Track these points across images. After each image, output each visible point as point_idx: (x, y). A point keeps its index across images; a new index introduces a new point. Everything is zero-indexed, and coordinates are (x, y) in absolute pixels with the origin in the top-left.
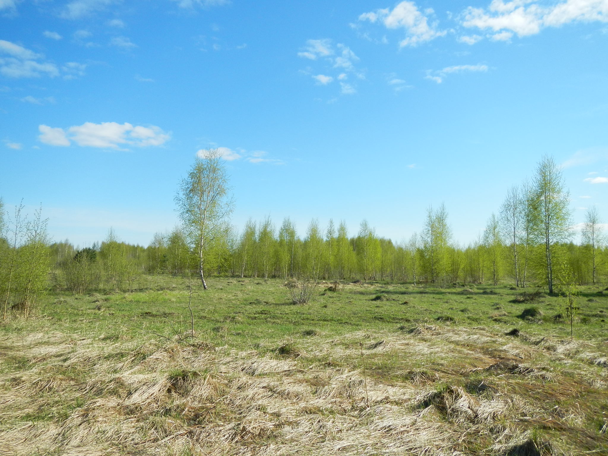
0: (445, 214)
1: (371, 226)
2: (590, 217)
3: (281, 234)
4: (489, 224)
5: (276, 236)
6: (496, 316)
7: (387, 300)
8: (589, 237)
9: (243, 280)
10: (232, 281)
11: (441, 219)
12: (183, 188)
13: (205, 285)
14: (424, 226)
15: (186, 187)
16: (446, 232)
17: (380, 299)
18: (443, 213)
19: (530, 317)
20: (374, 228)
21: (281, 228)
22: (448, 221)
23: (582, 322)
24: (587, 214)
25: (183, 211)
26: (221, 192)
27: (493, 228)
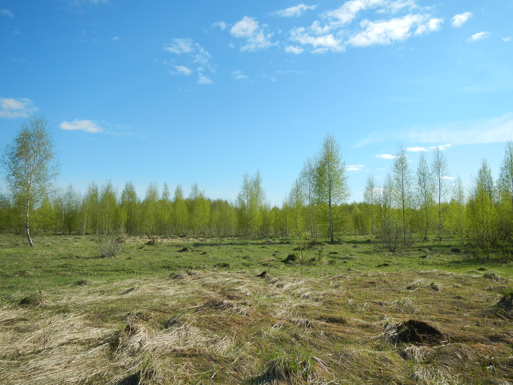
0: (260, 179)
1: (201, 189)
2: (369, 183)
3: (123, 195)
4: (293, 187)
5: (118, 197)
6: (266, 262)
7: (192, 251)
8: (369, 198)
9: (80, 237)
10: (68, 238)
11: (257, 184)
12: (8, 152)
13: (31, 242)
14: (241, 189)
15: (11, 152)
16: (261, 194)
17: (186, 250)
18: (258, 178)
19: (291, 262)
20: (203, 191)
21: (124, 190)
22: (262, 185)
23: (329, 264)
24: (367, 180)
25: (9, 173)
26: (48, 156)
27: (297, 191)
